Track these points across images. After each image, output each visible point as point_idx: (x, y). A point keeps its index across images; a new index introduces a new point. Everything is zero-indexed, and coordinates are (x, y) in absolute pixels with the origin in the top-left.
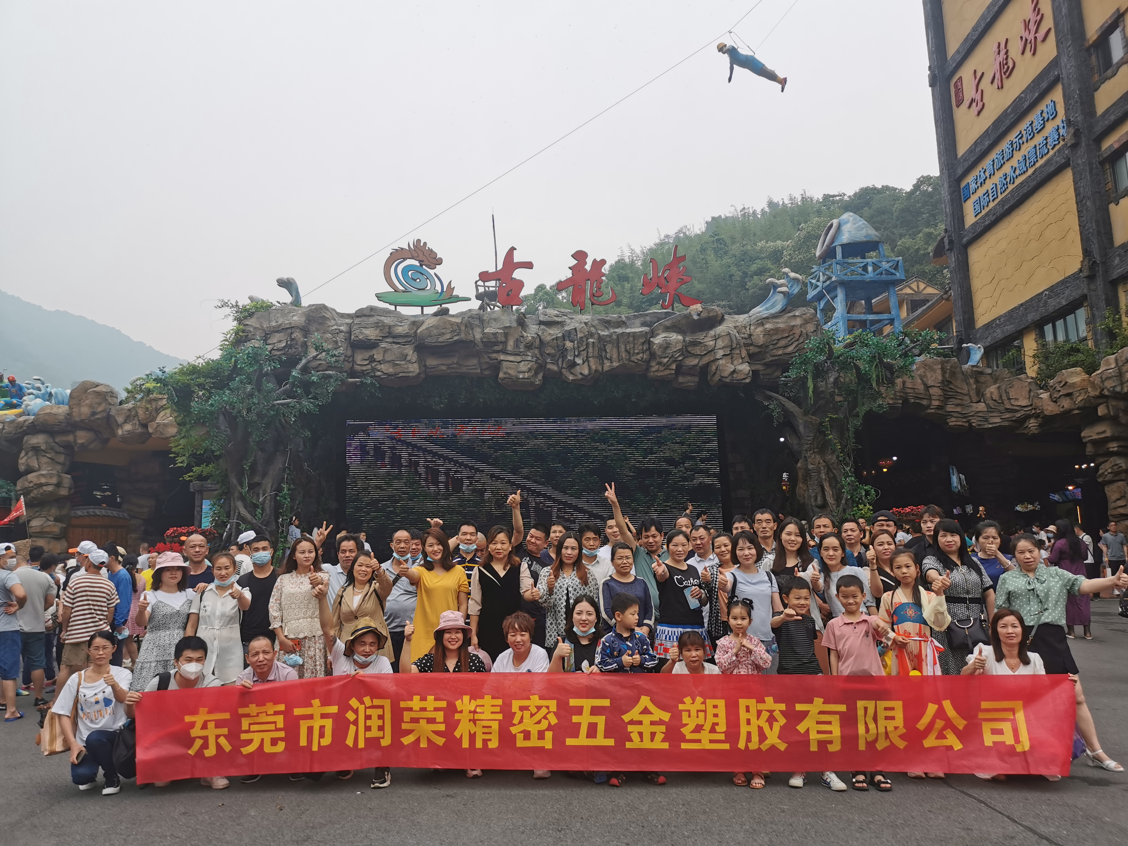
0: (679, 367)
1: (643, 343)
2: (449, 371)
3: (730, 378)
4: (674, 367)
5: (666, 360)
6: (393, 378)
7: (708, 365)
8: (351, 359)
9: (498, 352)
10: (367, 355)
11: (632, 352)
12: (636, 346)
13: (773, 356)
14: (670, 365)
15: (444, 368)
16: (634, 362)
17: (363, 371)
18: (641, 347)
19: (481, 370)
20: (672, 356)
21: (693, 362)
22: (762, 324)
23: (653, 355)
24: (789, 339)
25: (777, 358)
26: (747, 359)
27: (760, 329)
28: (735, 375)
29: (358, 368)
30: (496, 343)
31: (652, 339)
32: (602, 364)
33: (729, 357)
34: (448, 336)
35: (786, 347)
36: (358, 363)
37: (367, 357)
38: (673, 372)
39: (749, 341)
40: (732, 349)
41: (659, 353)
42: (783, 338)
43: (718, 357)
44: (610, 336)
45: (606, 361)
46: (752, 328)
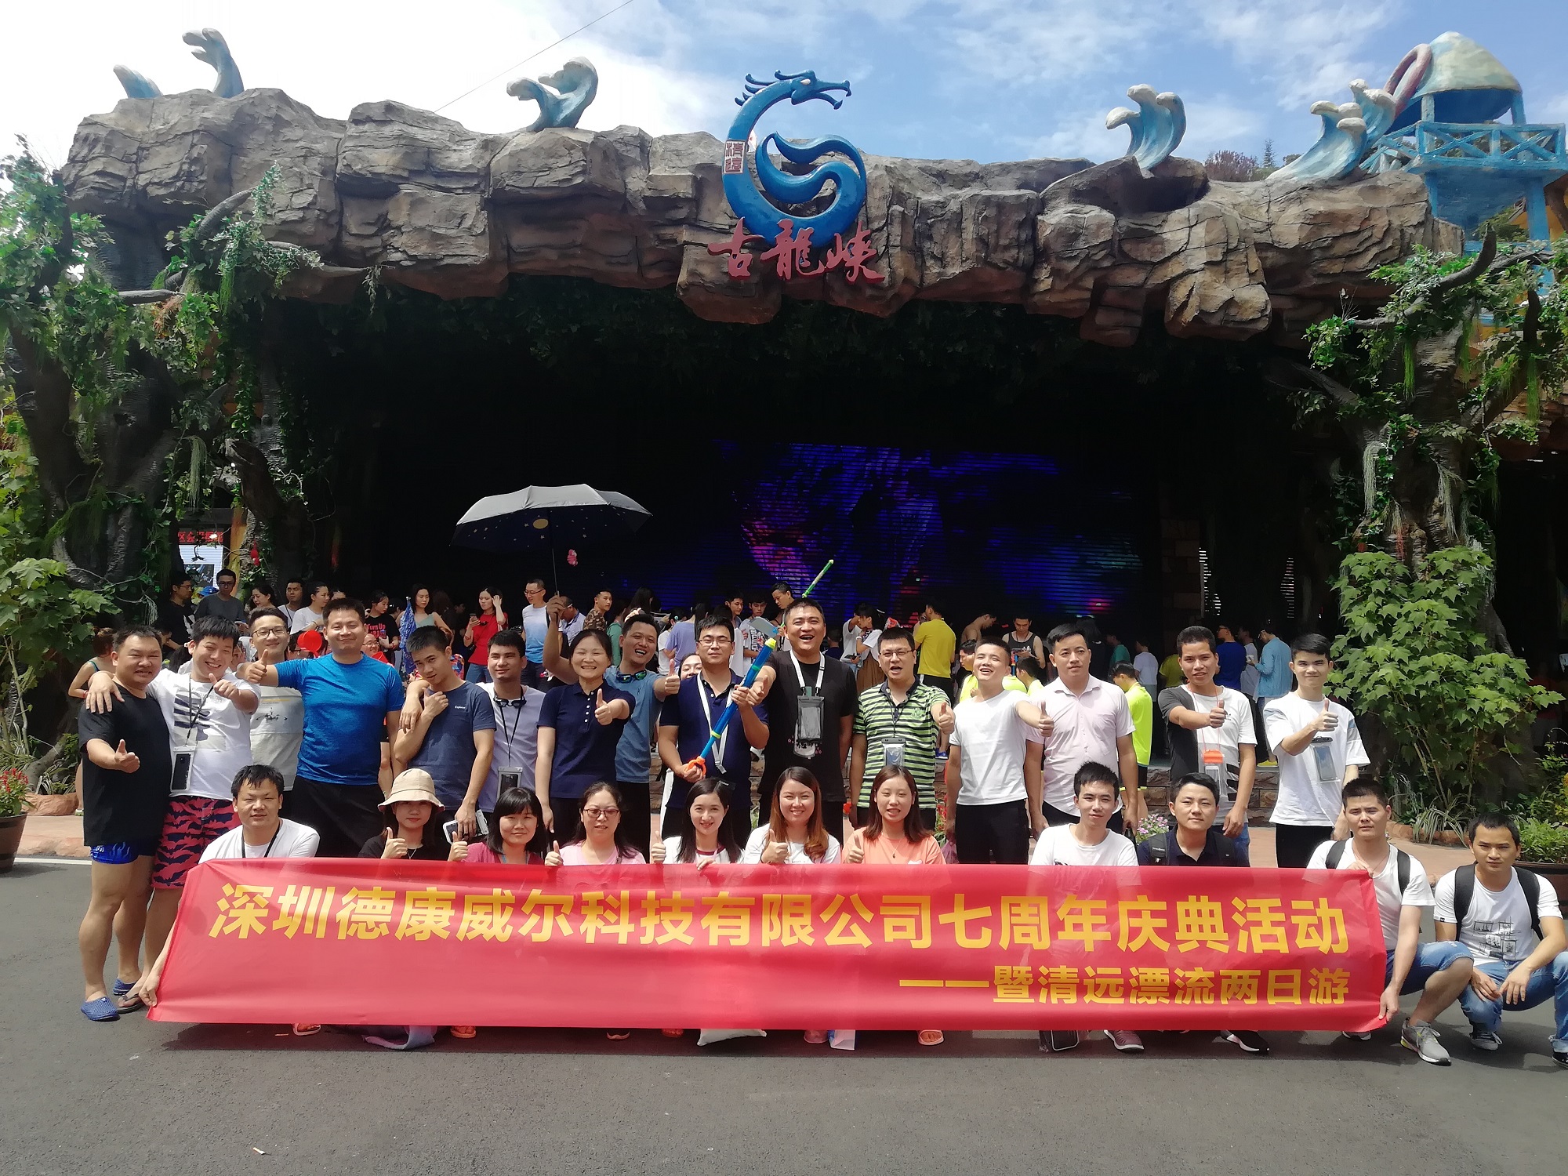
0: (1100, 288)
1: (1020, 225)
2: (563, 264)
3: (1220, 316)
4: (1089, 283)
5: (1071, 266)
6: (429, 267)
7: (1169, 285)
8: (334, 220)
9: (678, 223)
10: (373, 211)
11: (992, 241)
12: (1004, 230)
13: (1320, 275)
14: (1081, 278)
15: (552, 255)
16: (996, 266)
17: (364, 250)
18: (1013, 234)
19: (640, 267)
20: (1088, 257)
21: (1132, 277)
22: (1300, 200)
23: (1041, 254)
24: (1360, 238)
25: (1328, 281)
26: (1261, 277)
27: (1294, 210)
28: (1233, 311)
29: (350, 242)
30: (675, 202)
31: (1040, 217)
32: (922, 268)
33: (1222, 269)
34: (561, 175)
35: (1351, 256)
36: (354, 231)
37: (372, 218)
38: (1088, 295)
39: (1264, 238)
40: (1228, 252)
41: (1057, 246)
42: (1345, 235)
43: (1193, 266)
44: (943, 205)
45: (930, 262)
46: (1274, 208)
